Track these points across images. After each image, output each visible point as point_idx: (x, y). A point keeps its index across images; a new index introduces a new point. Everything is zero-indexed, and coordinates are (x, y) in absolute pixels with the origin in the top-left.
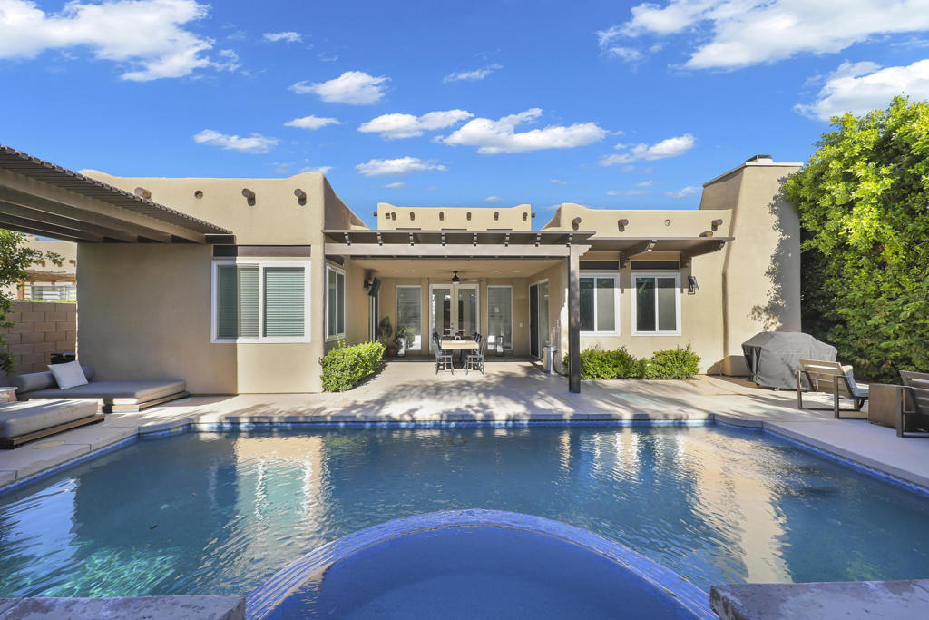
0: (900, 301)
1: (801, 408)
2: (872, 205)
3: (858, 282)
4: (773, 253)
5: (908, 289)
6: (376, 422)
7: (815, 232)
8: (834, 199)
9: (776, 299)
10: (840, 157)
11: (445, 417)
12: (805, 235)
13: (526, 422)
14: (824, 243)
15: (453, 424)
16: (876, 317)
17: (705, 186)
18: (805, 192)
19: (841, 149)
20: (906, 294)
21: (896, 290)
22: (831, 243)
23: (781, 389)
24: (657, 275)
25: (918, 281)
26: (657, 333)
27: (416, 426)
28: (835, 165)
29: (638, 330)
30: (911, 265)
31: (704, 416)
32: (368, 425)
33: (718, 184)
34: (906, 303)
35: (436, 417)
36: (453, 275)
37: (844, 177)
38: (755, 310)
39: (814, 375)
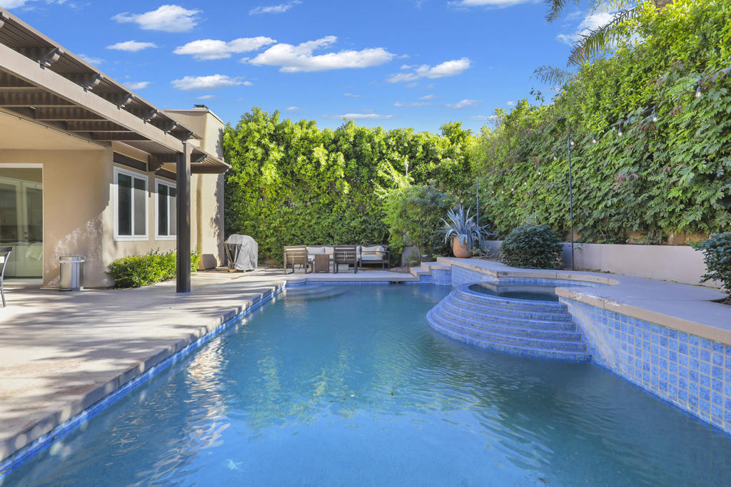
2: (275, 165)
3: (252, 206)
4: (217, 180)
5: (273, 212)
7: (235, 172)
8: (255, 155)
9: (217, 214)
10: (259, 131)
14: (241, 179)
18: (237, 146)
19: (259, 127)
21: (269, 213)
23: (247, 271)
24: (169, 184)
25: (278, 208)
28: (256, 135)
29: (159, 234)
30: (275, 200)
31: (285, 282)
33: (188, 117)
34: (273, 219)
37: (259, 144)
38: (212, 219)
39: (291, 255)
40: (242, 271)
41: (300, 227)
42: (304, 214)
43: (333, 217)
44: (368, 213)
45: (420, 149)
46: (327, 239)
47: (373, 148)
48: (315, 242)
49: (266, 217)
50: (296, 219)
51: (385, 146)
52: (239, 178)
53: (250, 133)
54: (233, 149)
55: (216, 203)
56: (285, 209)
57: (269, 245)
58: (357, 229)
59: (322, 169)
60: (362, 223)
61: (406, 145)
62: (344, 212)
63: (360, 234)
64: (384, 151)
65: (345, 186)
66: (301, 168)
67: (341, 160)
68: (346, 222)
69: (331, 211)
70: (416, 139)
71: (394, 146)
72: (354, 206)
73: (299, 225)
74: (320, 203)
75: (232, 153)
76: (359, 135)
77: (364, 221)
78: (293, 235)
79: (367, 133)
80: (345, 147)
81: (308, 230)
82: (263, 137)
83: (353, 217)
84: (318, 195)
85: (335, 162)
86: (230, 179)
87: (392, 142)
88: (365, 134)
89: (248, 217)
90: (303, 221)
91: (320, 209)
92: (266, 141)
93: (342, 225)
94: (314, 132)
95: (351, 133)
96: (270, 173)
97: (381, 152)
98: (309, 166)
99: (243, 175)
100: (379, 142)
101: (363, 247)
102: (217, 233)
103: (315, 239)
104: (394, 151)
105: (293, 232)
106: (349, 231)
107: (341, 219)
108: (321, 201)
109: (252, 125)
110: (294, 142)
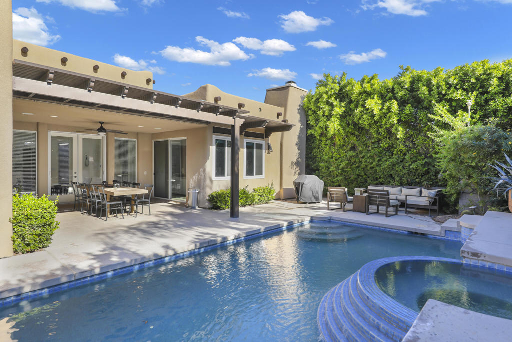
0: (340, 160)
1: (328, 210)
2: (338, 118)
3: (326, 151)
4: (298, 134)
5: (342, 156)
6: (143, 263)
7: (313, 126)
8: (324, 112)
9: (298, 158)
10: (327, 93)
11: (198, 245)
12: (308, 127)
13: (243, 238)
14: (316, 132)
15: (202, 250)
16: (332, 167)
17: (267, 91)
18: (312, 107)
19: (327, 89)
20: (341, 157)
21: (338, 156)
22: (319, 132)
23: (309, 203)
24: (255, 141)
25: (345, 153)
26: (255, 177)
27: (177, 257)
28: (325, 96)
29: (247, 175)
30: (344, 146)
31: (309, 218)
32: (137, 267)
33: (277, 92)
34: (341, 162)
35: (192, 247)
36: (99, 126)
37: (328, 103)
38: (292, 163)
39: (333, 194)
40: (306, 203)
41: (364, 169)
42: (366, 157)
43: (394, 159)
44: (431, 155)
45: (495, 82)
46: (389, 180)
47: (430, 90)
48: (377, 182)
49: (336, 160)
50: (361, 162)
51: (444, 87)
52: (315, 131)
53: (321, 96)
54: (311, 109)
55: (297, 150)
56: (351, 153)
57: (339, 182)
58: (419, 171)
59: (376, 118)
60: (423, 165)
61: (473, 80)
62: (405, 154)
63: (422, 176)
64: (443, 92)
65: (398, 131)
66: (360, 118)
67: (395, 106)
68: (407, 165)
69: (392, 154)
70: (488, 72)
71: (457, 84)
72: (415, 148)
73: (363, 166)
74: (381, 147)
75: (310, 112)
76: (415, 81)
77: (427, 164)
78: (358, 175)
79: (426, 76)
80: (400, 94)
81: (371, 171)
82: (330, 97)
83: (414, 159)
84: (380, 140)
85: (389, 108)
86: (309, 132)
87: (453, 80)
88: (423, 77)
89: (323, 161)
90: (365, 163)
91: (380, 153)
92: (332, 100)
93: (403, 167)
94: (372, 85)
95: (407, 80)
96: (334, 126)
97: (440, 93)
98: (365, 116)
99: (317, 128)
100: (438, 84)
101: (423, 190)
102: (297, 173)
103: (377, 179)
104: (457, 89)
105: (357, 172)
106: (409, 173)
107: (402, 161)
108: (382, 145)
109: (323, 89)
110: (353, 97)
